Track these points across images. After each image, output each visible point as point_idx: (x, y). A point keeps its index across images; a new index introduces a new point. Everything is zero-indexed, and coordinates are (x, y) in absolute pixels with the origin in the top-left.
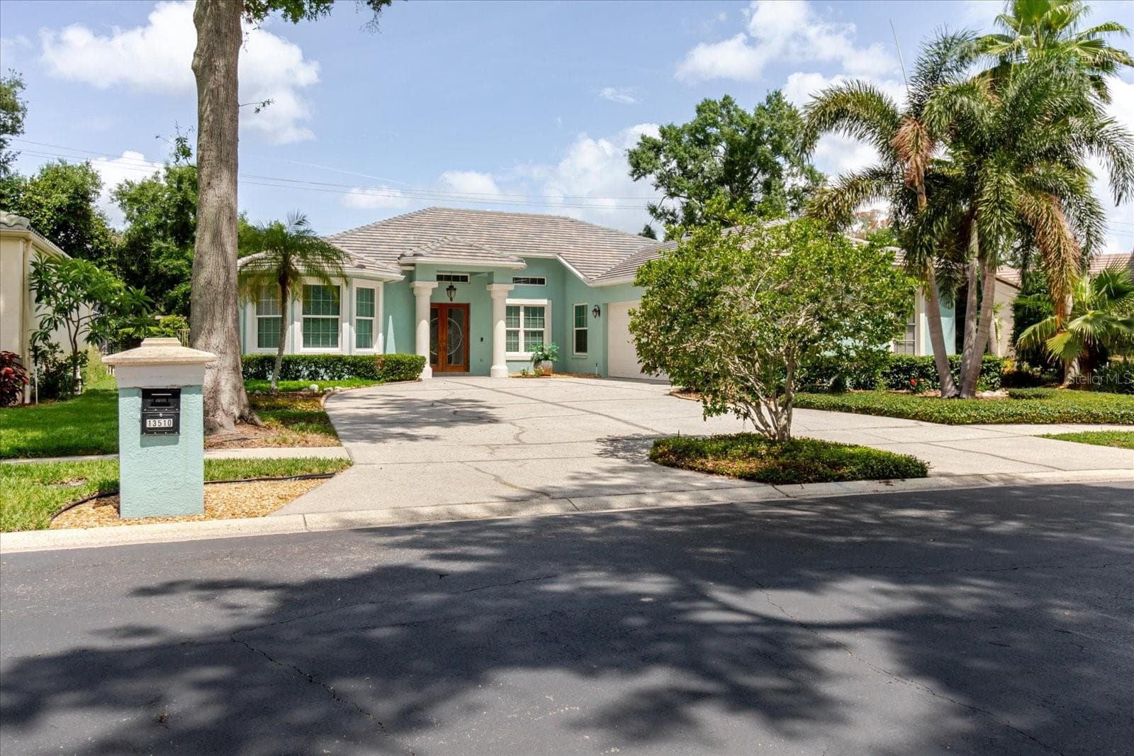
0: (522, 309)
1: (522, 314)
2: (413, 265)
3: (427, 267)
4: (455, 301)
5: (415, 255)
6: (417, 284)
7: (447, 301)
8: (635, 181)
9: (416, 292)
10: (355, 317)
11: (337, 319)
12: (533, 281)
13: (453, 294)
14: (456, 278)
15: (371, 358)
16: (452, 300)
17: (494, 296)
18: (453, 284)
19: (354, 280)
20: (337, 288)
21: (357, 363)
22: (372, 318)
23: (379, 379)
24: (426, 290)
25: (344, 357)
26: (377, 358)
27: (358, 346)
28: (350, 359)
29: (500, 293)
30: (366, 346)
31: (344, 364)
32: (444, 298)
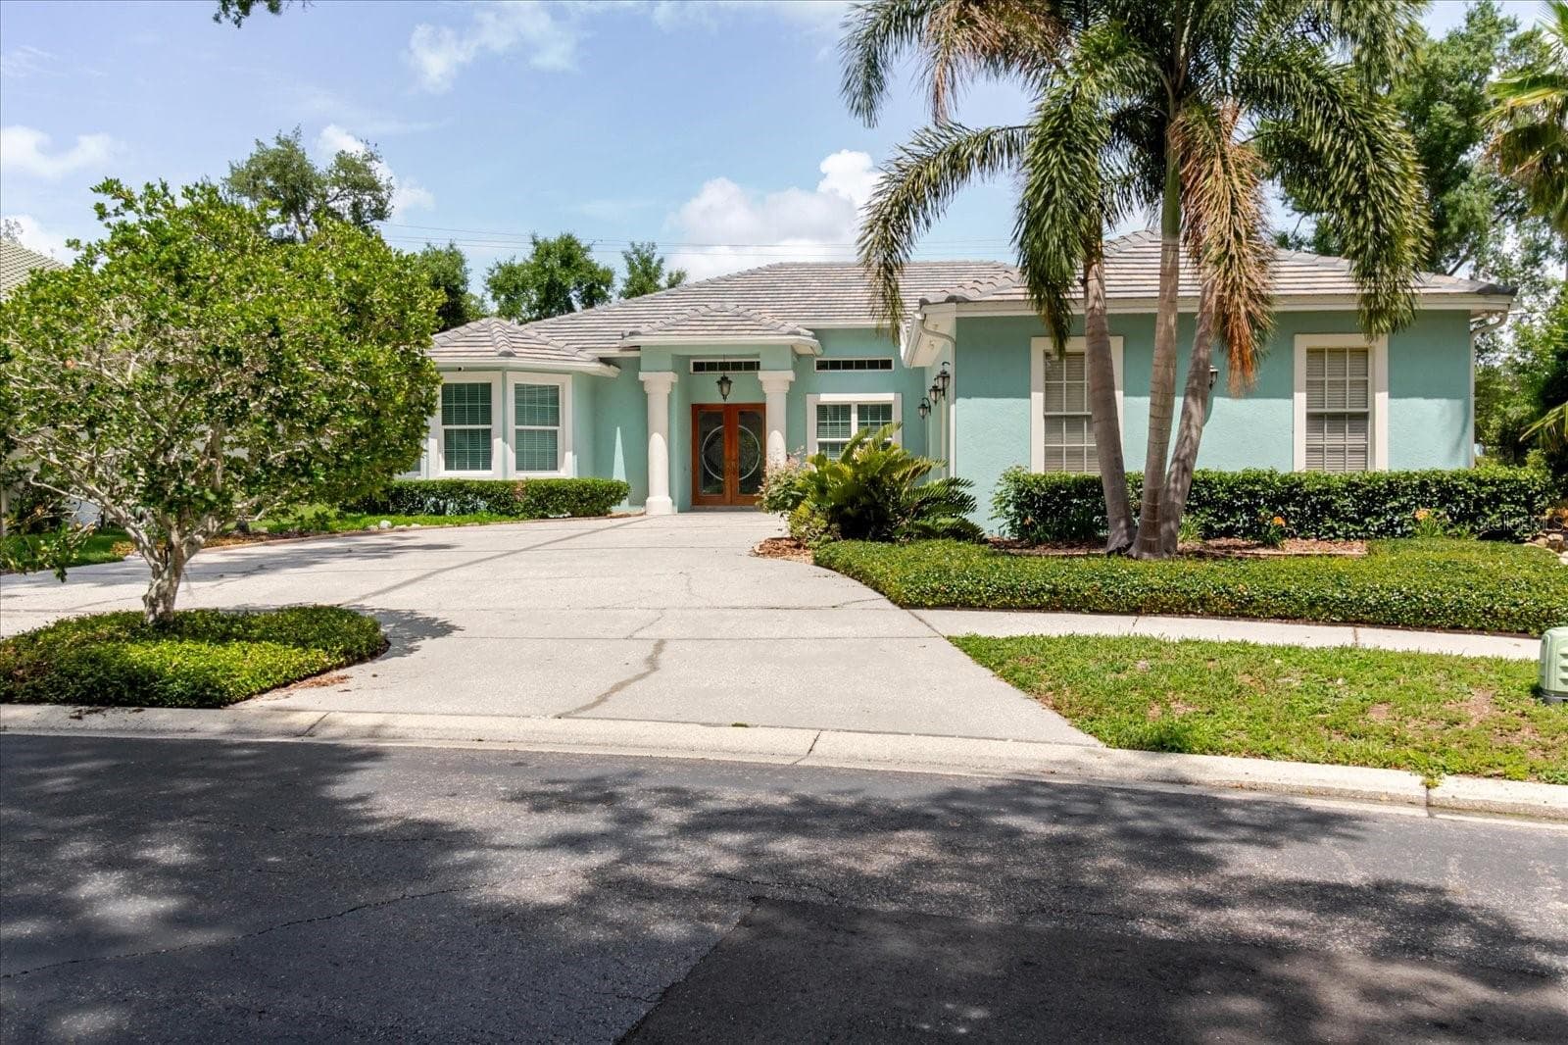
0: (854, 409)
1: (854, 417)
2: (637, 348)
3: (656, 350)
4: (730, 400)
5: (631, 334)
6: (642, 376)
7: (719, 400)
9: (647, 389)
10: (512, 427)
11: (490, 430)
12: (873, 365)
13: (725, 389)
14: (737, 366)
15: (506, 485)
16: (725, 397)
17: (765, 389)
18: (730, 374)
19: (509, 374)
20: (488, 386)
21: (484, 491)
22: (555, 428)
23: (518, 514)
24: (661, 385)
25: (465, 482)
26: (515, 483)
27: (519, 468)
28: (476, 486)
29: (774, 386)
30: (542, 468)
31: (466, 493)
32: (712, 396)
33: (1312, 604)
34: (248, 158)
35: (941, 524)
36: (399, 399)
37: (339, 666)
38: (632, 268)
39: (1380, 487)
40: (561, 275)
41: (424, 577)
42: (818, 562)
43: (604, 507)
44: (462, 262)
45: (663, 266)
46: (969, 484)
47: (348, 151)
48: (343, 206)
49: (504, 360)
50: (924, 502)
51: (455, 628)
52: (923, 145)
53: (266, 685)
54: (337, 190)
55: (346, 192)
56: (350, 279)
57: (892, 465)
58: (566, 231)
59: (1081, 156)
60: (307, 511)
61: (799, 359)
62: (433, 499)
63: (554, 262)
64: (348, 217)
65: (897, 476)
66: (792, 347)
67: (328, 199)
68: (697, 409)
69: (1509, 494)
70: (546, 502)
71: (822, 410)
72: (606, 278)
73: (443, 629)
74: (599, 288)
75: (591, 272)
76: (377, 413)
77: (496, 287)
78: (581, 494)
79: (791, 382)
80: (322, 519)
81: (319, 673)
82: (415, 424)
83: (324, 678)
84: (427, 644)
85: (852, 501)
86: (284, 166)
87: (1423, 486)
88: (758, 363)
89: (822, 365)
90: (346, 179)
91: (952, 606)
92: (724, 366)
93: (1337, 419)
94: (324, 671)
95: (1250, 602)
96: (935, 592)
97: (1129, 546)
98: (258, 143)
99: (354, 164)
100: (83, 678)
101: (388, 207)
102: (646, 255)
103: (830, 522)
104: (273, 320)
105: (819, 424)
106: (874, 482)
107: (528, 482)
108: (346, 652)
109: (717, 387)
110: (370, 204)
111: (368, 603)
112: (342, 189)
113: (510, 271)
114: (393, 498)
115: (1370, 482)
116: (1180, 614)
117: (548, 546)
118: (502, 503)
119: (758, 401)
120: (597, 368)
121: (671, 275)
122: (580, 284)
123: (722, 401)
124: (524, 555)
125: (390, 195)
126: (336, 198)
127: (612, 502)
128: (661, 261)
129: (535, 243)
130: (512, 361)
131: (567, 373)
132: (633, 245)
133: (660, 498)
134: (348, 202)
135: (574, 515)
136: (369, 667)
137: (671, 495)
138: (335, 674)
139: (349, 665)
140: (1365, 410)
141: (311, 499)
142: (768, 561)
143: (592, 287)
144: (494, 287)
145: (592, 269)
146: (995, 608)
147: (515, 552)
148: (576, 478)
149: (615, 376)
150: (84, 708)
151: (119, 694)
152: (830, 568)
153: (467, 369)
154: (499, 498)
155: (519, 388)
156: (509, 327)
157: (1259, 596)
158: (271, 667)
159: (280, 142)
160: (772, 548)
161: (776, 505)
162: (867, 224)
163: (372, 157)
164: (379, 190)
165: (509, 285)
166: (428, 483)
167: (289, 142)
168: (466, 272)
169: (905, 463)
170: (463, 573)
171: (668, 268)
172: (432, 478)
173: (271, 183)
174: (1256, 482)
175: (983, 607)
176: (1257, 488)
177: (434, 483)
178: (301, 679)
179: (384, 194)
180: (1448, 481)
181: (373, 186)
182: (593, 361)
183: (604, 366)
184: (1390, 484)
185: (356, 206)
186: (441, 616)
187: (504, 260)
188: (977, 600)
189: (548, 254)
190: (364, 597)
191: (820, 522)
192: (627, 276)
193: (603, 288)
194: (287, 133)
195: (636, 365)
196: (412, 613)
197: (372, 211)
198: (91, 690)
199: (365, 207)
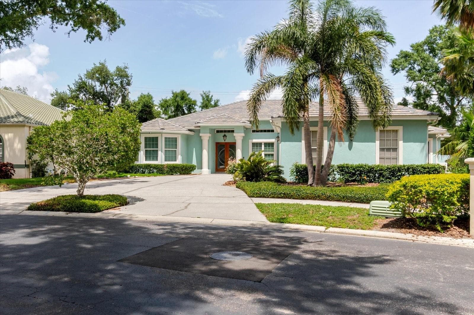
0: (263, 144)
1: (263, 146)
2: (199, 127)
3: (205, 127)
4: (226, 141)
5: (198, 123)
6: (201, 135)
7: (223, 141)
8: (394, 75)
9: (202, 138)
10: (164, 149)
11: (158, 150)
12: (269, 131)
13: (225, 138)
14: (229, 131)
15: (162, 165)
16: (225, 141)
17: (236, 138)
18: (226, 134)
19: (163, 134)
20: (157, 138)
21: (156, 167)
22: (176, 149)
23: (165, 173)
24: (206, 137)
25: (151, 164)
26: (164, 165)
27: (166, 161)
28: (153, 166)
29: (238, 137)
30: (172, 161)
31: (151, 168)
32: (221, 140)
33: (344, 197)
34: (91, 69)
35: (273, 178)
36: (132, 148)
37: (118, 206)
38: (203, 99)
39: (396, 169)
40: (180, 103)
41: (138, 189)
42: (237, 187)
43: (189, 172)
44: (152, 98)
45: (213, 98)
46: (283, 167)
47: (119, 66)
48: (118, 82)
49: (161, 131)
50: (270, 172)
51: (144, 200)
52: (264, 80)
53: (103, 209)
54: (116, 77)
55: (119, 78)
56: (122, 122)
57: (260, 162)
58: (183, 89)
59: (295, 88)
60: (112, 172)
61: (246, 129)
62: (142, 169)
63: (178, 99)
64: (119, 85)
65: (263, 164)
66: (244, 126)
67: (114, 80)
68: (217, 144)
69: (432, 171)
70: (173, 170)
71: (254, 144)
72: (195, 103)
73: (142, 200)
74: (192, 106)
75: (190, 102)
76: (127, 152)
77: (162, 106)
78: (182, 168)
79: (243, 136)
80: (114, 174)
81: (114, 208)
82: (135, 153)
83: (115, 208)
84: (138, 203)
85: (249, 171)
86: (101, 71)
87: (408, 169)
88: (234, 130)
89: (254, 131)
90: (118, 74)
91: (261, 197)
92: (225, 131)
93: (388, 150)
94: (115, 207)
95: (329, 197)
96: (257, 193)
97: (313, 184)
98: (94, 64)
99: (121, 70)
100: (68, 206)
101: (131, 82)
102: (207, 95)
103: (243, 176)
104: (106, 132)
105: (252, 148)
106: (255, 166)
107: (168, 165)
108: (120, 204)
109: (223, 137)
110: (126, 81)
111: (125, 195)
112: (118, 77)
113: (166, 101)
114: (131, 169)
115: (393, 167)
116: (314, 199)
117: (172, 182)
118: (160, 170)
119: (234, 141)
120: (188, 132)
121: (215, 101)
122: (186, 105)
123: (224, 142)
124: (164, 184)
125: (131, 79)
126: (116, 80)
127: (191, 171)
128: (212, 96)
129: (173, 93)
130: (164, 131)
131: (180, 134)
132: (203, 92)
133: (206, 170)
134: (120, 81)
135: (181, 174)
136: (125, 207)
137: (209, 169)
138: (117, 208)
139: (120, 206)
140: (397, 147)
141: (113, 170)
142: (226, 186)
143: (190, 106)
144: (161, 106)
145: (190, 100)
146: (271, 198)
147: (161, 184)
148: (181, 164)
149: (193, 134)
150: (68, 212)
151: (75, 210)
152: (238, 188)
153: (152, 133)
154: (160, 169)
155: (166, 138)
156: (163, 121)
157: (332, 195)
158: (105, 205)
159: (100, 64)
160: (229, 184)
161: (231, 172)
162: (249, 99)
163: (126, 68)
164: (128, 77)
165: (166, 106)
166: (140, 165)
167: (103, 64)
168: (153, 101)
169: (264, 161)
170: (148, 188)
171: (214, 98)
172: (142, 163)
173: (97, 75)
174: (361, 167)
175: (268, 197)
176: (361, 169)
177: (142, 165)
178: (110, 208)
179: (130, 78)
180: (415, 168)
181: (127, 76)
182: (187, 130)
183: (190, 132)
184: (399, 168)
185: (121, 82)
186: (142, 198)
187: (164, 98)
188: (267, 196)
189: (177, 96)
190: (123, 193)
191: (241, 176)
192: (202, 101)
193: (194, 106)
194: (102, 61)
195: (199, 131)
196: (135, 196)
197: (126, 83)
198: (69, 209)
199: (124, 82)
